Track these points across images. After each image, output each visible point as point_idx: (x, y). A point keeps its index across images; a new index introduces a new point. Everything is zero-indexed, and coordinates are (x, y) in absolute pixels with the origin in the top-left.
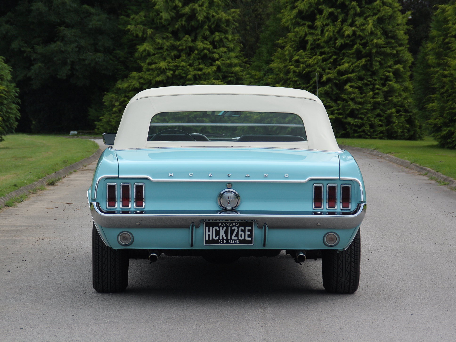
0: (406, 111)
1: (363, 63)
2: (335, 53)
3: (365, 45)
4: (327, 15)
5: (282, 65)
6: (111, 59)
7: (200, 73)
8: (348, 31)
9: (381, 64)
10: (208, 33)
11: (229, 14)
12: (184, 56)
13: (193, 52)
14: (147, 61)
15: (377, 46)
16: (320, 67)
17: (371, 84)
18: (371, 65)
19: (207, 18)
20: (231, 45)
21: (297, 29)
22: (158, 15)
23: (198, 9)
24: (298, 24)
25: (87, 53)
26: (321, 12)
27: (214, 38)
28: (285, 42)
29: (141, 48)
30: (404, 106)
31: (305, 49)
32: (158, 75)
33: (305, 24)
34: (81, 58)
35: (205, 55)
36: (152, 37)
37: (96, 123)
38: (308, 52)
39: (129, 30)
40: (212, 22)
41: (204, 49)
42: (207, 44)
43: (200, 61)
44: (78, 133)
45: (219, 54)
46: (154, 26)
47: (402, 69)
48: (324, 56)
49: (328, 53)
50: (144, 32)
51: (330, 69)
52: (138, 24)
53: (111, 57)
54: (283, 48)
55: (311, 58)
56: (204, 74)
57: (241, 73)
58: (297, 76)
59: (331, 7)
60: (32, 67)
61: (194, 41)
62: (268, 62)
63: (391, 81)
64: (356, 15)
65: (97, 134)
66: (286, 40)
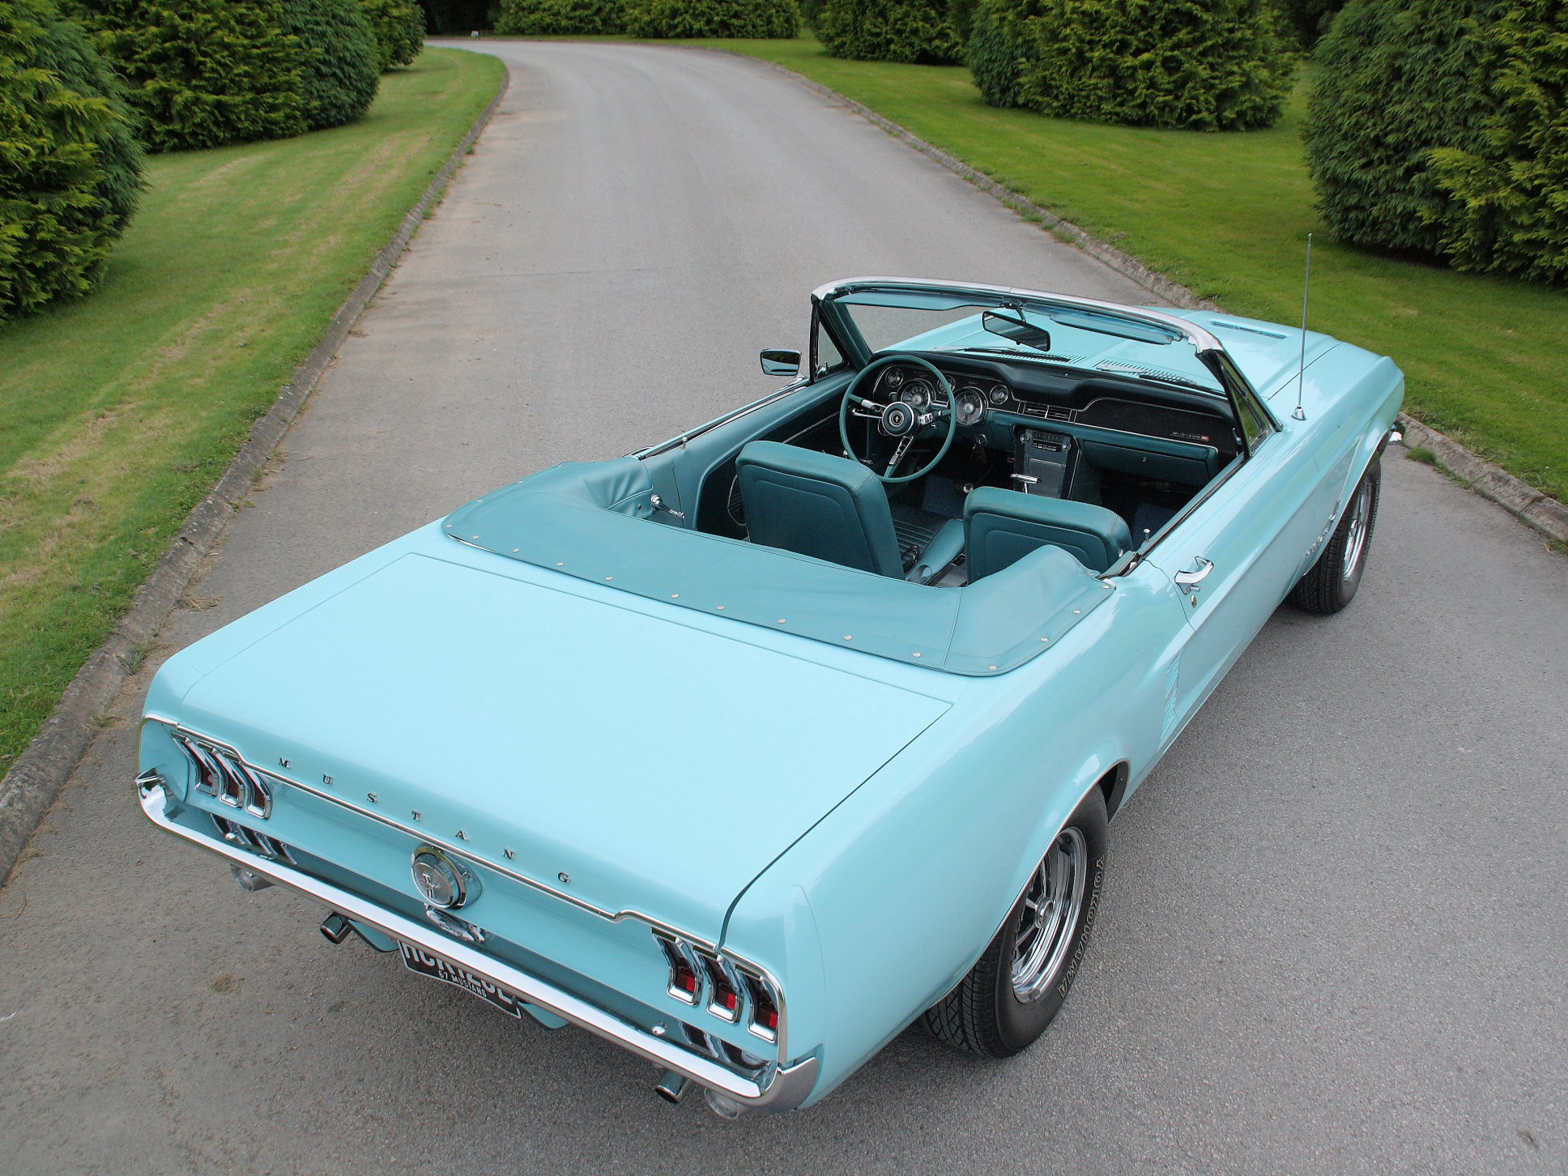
37: (495, 24)
44: (479, 35)
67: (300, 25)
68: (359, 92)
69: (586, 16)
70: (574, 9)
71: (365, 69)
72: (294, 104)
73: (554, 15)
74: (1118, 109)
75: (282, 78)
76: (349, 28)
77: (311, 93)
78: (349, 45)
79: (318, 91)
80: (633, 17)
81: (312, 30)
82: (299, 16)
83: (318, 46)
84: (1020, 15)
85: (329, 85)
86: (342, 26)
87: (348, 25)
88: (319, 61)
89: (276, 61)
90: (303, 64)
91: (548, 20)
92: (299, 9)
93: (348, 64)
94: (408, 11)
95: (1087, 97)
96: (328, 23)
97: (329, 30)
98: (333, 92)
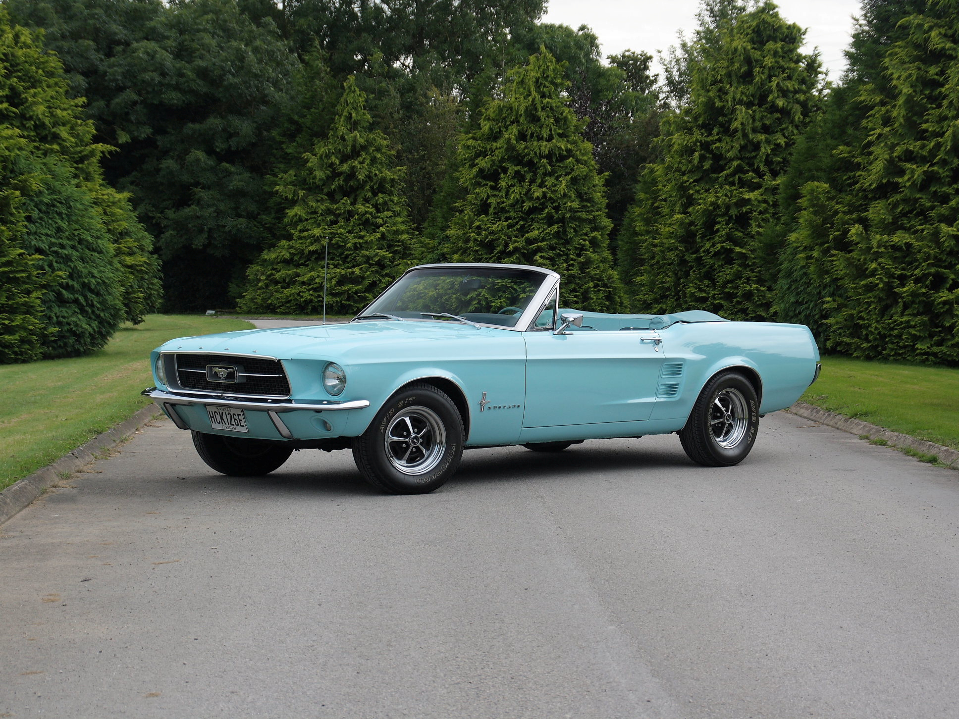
0: (605, 286)
1: (556, 229)
2: (523, 219)
3: (557, 209)
4: (512, 174)
5: (461, 233)
6: (255, 226)
7: (361, 241)
8: (538, 193)
9: (575, 231)
10: (369, 194)
11: (395, 173)
12: (342, 222)
13: (353, 217)
14: (299, 228)
15: (571, 210)
16: (506, 234)
17: (564, 255)
18: (565, 232)
19: (369, 177)
20: (398, 209)
21: (477, 190)
22: (312, 173)
23: (359, 166)
24: (478, 184)
25: (227, 218)
26: (505, 171)
27: (377, 201)
28: (463, 205)
29: (291, 213)
30: (603, 280)
31: (487, 214)
32: (312, 244)
33: (487, 185)
34: (221, 224)
35: (368, 220)
36: (304, 200)
37: (237, 300)
38: (490, 217)
39: (277, 191)
40: (374, 181)
41: (366, 212)
42: (369, 207)
43: (361, 227)
44: (216, 312)
45: (383, 219)
46: (307, 186)
47: (600, 237)
48: (509, 221)
49: (514, 218)
50: (295, 193)
51: (516, 237)
52: (287, 184)
53: (255, 223)
54: (461, 212)
55: (494, 224)
56: (366, 242)
57: (409, 241)
58: (478, 245)
59: (517, 165)
60: (162, 236)
61: (353, 203)
62: (443, 229)
63: (586, 250)
64: (546, 174)
65: (239, 313)
66: (465, 203)
67: (44, 246)
68: (101, 322)
69: (356, 293)
70: (340, 283)
71: (109, 298)
72: (31, 327)
73: (315, 290)
74: (935, 349)
75: (23, 299)
76: (96, 254)
77: (50, 318)
78: (95, 272)
79: (57, 317)
80: (416, 293)
81: (56, 252)
82: (44, 238)
83: (61, 270)
84: (826, 252)
85: (70, 312)
86: (87, 251)
87: (94, 250)
88: (61, 285)
89: (16, 281)
90: (44, 287)
91: (307, 296)
92: (44, 231)
93: (92, 291)
94: (144, 259)
95: (899, 336)
96: (73, 247)
97: (75, 253)
98: (74, 319)
